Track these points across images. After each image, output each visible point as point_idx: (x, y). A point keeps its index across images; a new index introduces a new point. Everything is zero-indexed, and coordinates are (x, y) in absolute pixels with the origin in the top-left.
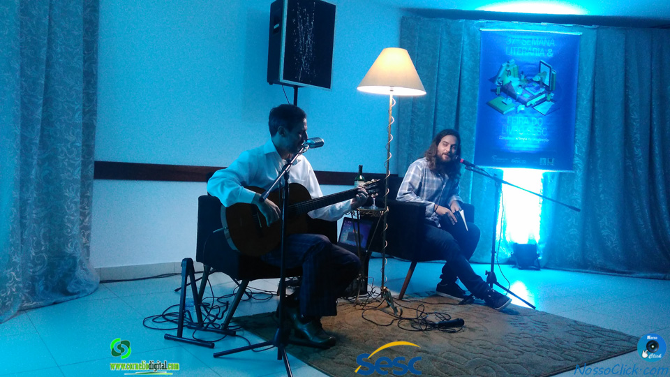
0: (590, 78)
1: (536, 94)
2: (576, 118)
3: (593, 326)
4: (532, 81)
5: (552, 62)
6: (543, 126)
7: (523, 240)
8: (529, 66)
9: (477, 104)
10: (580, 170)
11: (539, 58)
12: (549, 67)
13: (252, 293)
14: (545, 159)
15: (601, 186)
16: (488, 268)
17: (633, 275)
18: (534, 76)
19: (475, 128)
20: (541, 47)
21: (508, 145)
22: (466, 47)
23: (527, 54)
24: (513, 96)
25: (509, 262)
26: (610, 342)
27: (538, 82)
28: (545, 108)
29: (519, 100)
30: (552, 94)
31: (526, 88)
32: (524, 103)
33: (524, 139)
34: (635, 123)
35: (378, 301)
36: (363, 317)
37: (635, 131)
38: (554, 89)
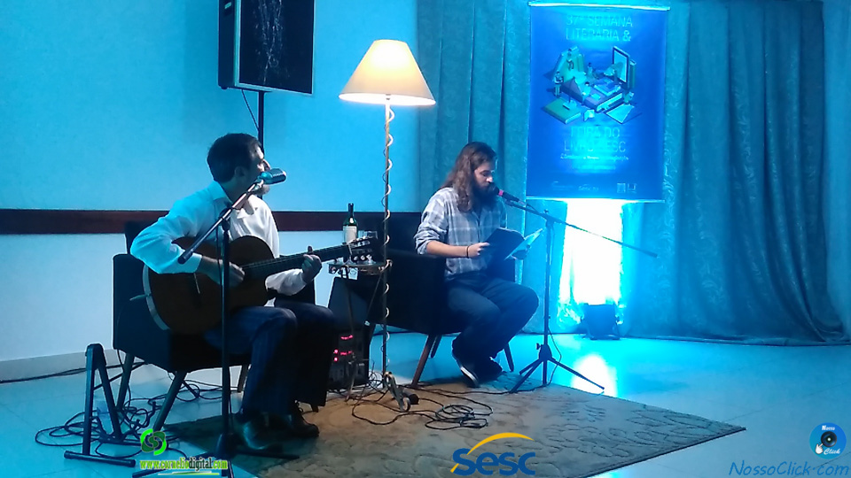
0: (682, 73)
1: (610, 93)
2: (664, 127)
4: (602, 76)
5: (630, 49)
6: (621, 138)
7: (597, 299)
8: (599, 54)
9: (528, 111)
10: (672, 198)
11: (612, 43)
12: (626, 56)
13: (200, 390)
14: (624, 185)
15: (700, 219)
16: (540, 339)
17: (745, 342)
18: (605, 68)
19: (526, 143)
20: (614, 28)
21: (574, 166)
22: (511, 30)
23: (595, 38)
24: (578, 98)
25: (578, 331)
26: (681, 431)
27: (612, 78)
28: (622, 114)
29: (586, 104)
30: (631, 95)
31: (595, 86)
32: (593, 107)
33: (594, 158)
34: (743, 132)
35: (379, 391)
36: (353, 414)
37: (744, 142)
38: (633, 87)
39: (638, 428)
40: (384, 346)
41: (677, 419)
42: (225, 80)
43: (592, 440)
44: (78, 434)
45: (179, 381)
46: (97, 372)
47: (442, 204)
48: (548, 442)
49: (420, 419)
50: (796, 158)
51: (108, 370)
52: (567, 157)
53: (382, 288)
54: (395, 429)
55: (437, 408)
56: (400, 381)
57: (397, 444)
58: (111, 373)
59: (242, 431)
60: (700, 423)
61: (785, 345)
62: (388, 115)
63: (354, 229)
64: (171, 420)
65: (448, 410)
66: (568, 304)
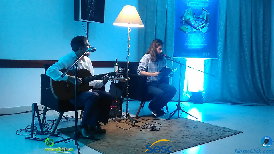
0: (224, 17)
1: (201, 23)
2: (219, 35)
4: (198, 18)
5: (208, 9)
6: (204, 38)
7: (196, 90)
8: (198, 11)
9: (174, 29)
10: (220, 58)
11: (202, 7)
12: (206, 11)
13: (68, 118)
14: (205, 53)
15: (230, 65)
16: (177, 103)
17: (244, 104)
18: (199, 15)
19: (173, 40)
20: (203, 2)
21: (189, 47)
22: (169, 2)
23: (196, 5)
24: (190, 25)
25: (189, 100)
26: (222, 133)
27: (202, 18)
28: (205, 30)
30: (208, 24)
31: (196, 21)
32: (196, 28)
33: (196, 44)
34: (244, 36)
35: (125, 119)
36: (117, 126)
37: (245, 40)
38: (209, 21)
39: (209, 132)
40: (127, 105)
41: (221, 129)
42: (76, 19)
43: (194, 136)
44: (29, 131)
45: (61, 115)
46: (35, 112)
47: (146, 59)
48: (179, 136)
49: (138, 128)
50: (261, 45)
51: (39, 111)
52: (187, 44)
53: (126, 86)
54: (130, 131)
55: (144, 124)
56: (132, 116)
57: (131, 136)
58: (40, 112)
59: (81, 131)
60: (228, 130)
61: (257, 105)
62: (129, 30)
63: (117, 67)
64: (58, 127)
65: (147, 125)
66: (186, 92)
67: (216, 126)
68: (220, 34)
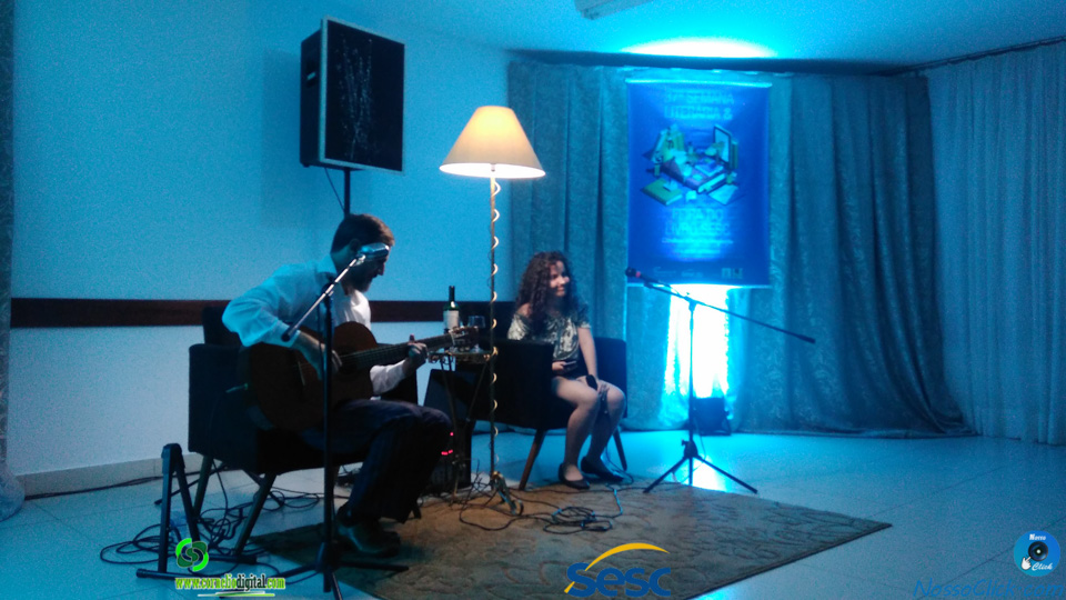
0: (786, 153)
1: (710, 174)
2: (769, 209)
3: (802, 509)
4: (703, 156)
5: (731, 128)
6: (724, 221)
8: (699, 134)
9: (627, 192)
10: (780, 284)
11: (714, 121)
12: (728, 135)
13: (285, 498)
14: (729, 270)
15: (810, 305)
17: (864, 435)
18: (706, 148)
19: (626, 226)
20: (713, 105)
21: (676, 251)
22: (607, 108)
23: (695, 116)
24: (678, 178)
25: (687, 426)
26: (823, 529)
27: (713, 157)
28: (725, 195)
29: (687, 185)
30: (734, 175)
31: (697, 166)
32: (695, 188)
33: (698, 242)
34: (852, 213)
36: (461, 520)
37: (853, 224)
38: (736, 166)
39: (777, 527)
40: (492, 445)
41: (820, 517)
42: (308, 156)
43: (730, 541)
44: (150, 550)
46: (175, 479)
48: (683, 545)
49: (536, 523)
51: (186, 476)
52: (669, 241)
54: (510, 535)
57: (516, 551)
60: (843, 521)
62: (493, 188)
63: (455, 314)
66: (673, 397)
67: (799, 508)
68: (773, 207)
